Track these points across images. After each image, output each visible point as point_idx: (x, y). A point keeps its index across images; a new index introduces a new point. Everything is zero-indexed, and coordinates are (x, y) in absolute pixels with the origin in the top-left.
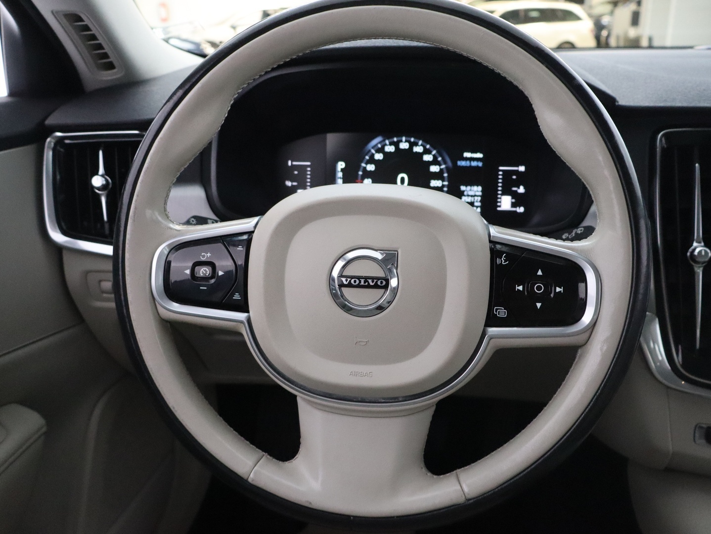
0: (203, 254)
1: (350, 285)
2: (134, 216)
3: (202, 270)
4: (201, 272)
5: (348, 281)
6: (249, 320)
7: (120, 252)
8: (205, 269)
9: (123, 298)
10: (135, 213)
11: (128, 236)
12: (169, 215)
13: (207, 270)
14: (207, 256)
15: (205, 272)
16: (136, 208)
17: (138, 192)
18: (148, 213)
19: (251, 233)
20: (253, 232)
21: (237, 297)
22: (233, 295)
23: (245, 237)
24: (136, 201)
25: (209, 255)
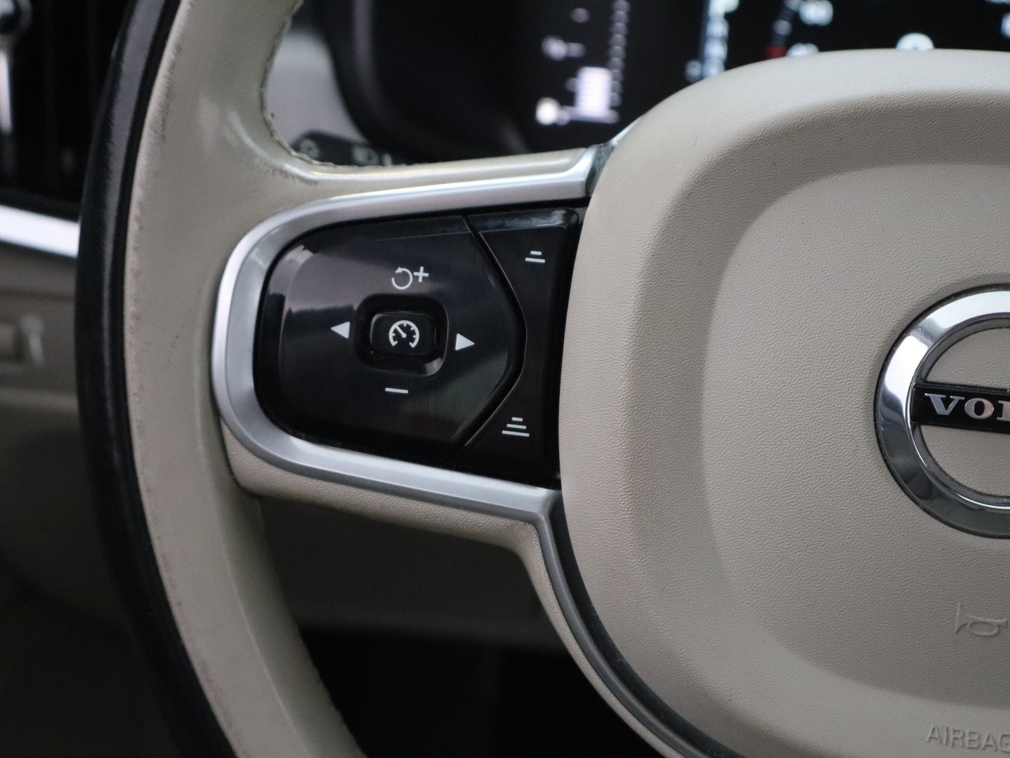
0: (400, 270)
1: (958, 420)
2: (164, 120)
3: (396, 326)
4: (391, 334)
5: (952, 406)
6: (556, 513)
7: (109, 248)
8: (405, 323)
9: (110, 408)
10: (165, 110)
11: (137, 193)
12: (275, 125)
13: (414, 327)
14: (416, 278)
15: (404, 335)
16: (169, 93)
17: (183, 37)
18: (207, 113)
19: (575, 205)
20: (584, 202)
21: (516, 428)
22: (503, 421)
23: (556, 219)
24: (173, 67)
25: (421, 274)
